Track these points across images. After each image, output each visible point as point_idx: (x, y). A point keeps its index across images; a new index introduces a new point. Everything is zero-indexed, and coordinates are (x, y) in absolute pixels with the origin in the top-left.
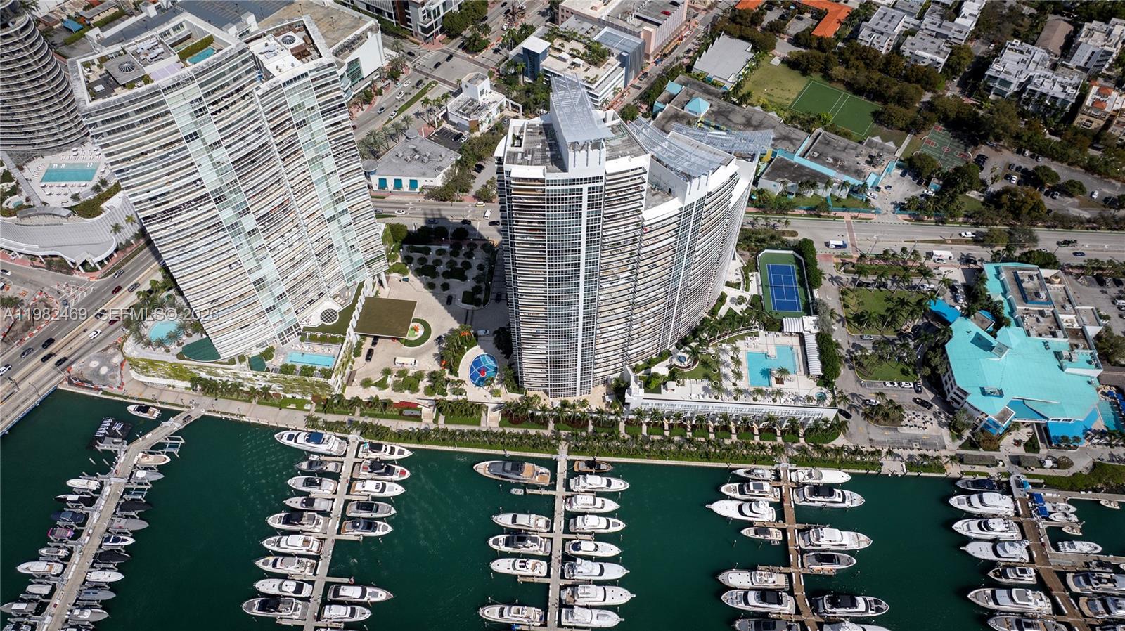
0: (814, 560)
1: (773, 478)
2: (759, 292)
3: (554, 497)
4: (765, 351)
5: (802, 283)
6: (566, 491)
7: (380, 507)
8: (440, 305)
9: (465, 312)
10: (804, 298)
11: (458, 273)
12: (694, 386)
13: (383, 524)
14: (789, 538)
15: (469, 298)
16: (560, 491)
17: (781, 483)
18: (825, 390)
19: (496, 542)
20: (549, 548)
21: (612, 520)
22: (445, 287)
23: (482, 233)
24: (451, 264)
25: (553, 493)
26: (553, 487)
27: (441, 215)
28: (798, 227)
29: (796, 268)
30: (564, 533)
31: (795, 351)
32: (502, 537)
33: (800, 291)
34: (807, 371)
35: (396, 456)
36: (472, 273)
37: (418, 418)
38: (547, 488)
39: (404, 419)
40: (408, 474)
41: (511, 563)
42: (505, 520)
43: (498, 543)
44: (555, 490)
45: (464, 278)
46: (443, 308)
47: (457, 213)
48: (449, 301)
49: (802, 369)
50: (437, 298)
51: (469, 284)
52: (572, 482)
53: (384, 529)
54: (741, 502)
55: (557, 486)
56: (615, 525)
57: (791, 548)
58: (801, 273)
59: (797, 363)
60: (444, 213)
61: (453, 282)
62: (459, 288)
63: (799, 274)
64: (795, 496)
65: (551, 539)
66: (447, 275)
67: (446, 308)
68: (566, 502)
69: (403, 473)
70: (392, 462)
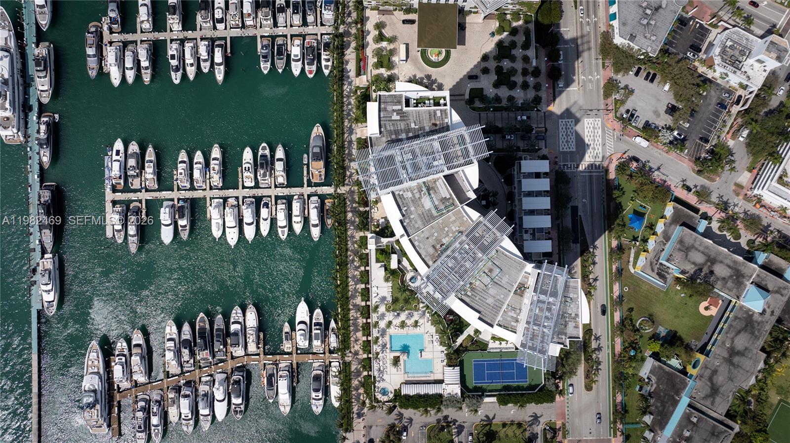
0: (270, 373)
1: (332, 349)
2: (491, 349)
3: (302, 186)
4: (426, 350)
5: (506, 388)
6: (308, 195)
7: (281, 61)
8: (468, 70)
9: (462, 93)
10: (488, 388)
11: (504, 79)
12: (386, 289)
13: (269, 66)
14: (285, 356)
15: (477, 94)
16: (307, 190)
17: (327, 354)
18: (391, 396)
19: (264, 148)
20: (263, 186)
21: (286, 230)
22: (486, 71)
23: (564, 95)
24: (513, 72)
25: (305, 185)
26: (310, 184)
27: (583, 51)
28: (598, 392)
29: (525, 384)
30: (275, 196)
31: (428, 375)
32: (267, 152)
33: (499, 386)
34: (407, 383)
35: (324, 63)
36: (504, 92)
37: (358, 74)
38: (309, 181)
39: (357, 63)
40: (311, 76)
41: (249, 161)
42: (280, 153)
43: (264, 150)
44: (308, 186)
45: (496, 85)
46: (465, 73)
47: (587, 66)
48: (471, 77)
49: (410, 379)
50: (475, 66)
51: (490, 92)
52: (316, 198)
53: (265, 68)
54: (308, 323)
55: (310, 188)
56: (283, 232)
57: (278, 357)
58: (518, 388)
59: (416, 375)
60: (585, 55)
61: (494, 77)
62: (486, 84)
63: (519, 387)
64: (319, 364)
65: (270, 188)
66: (499, 70)
67: (465, 76)
68: (299, 195)
69: (311, 72)
70: (319, 61)
